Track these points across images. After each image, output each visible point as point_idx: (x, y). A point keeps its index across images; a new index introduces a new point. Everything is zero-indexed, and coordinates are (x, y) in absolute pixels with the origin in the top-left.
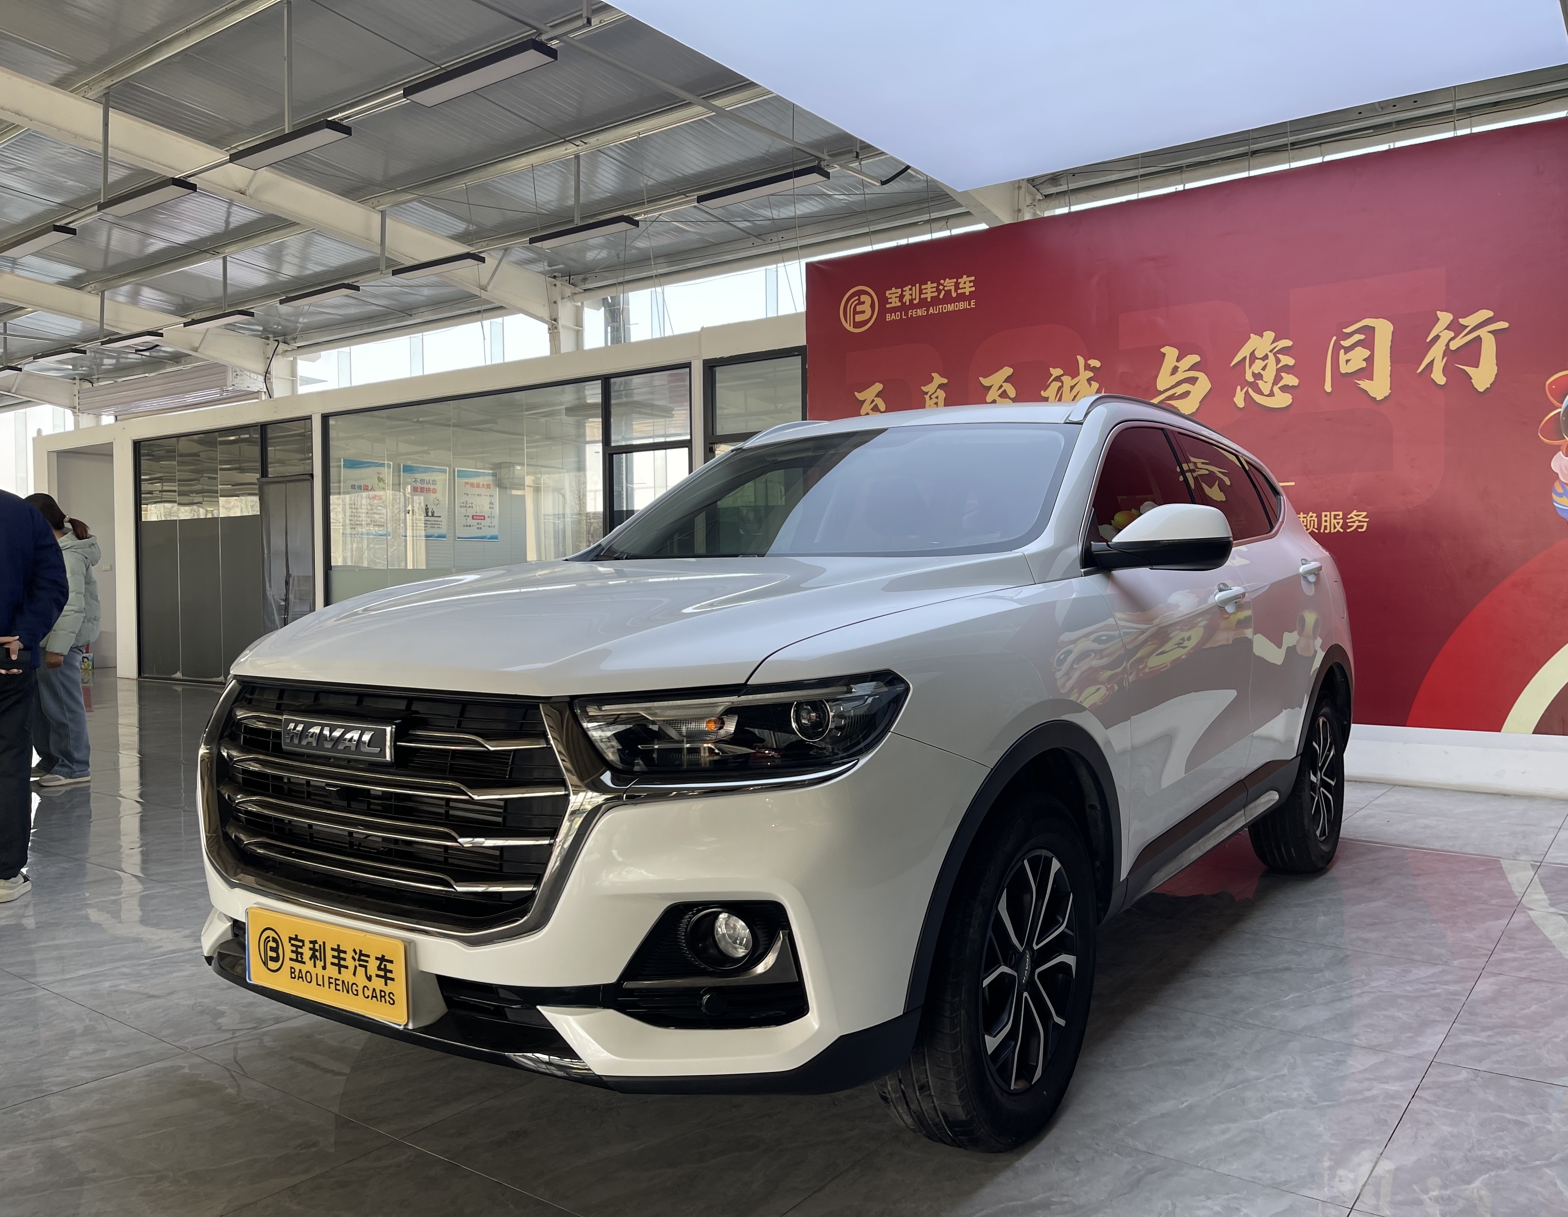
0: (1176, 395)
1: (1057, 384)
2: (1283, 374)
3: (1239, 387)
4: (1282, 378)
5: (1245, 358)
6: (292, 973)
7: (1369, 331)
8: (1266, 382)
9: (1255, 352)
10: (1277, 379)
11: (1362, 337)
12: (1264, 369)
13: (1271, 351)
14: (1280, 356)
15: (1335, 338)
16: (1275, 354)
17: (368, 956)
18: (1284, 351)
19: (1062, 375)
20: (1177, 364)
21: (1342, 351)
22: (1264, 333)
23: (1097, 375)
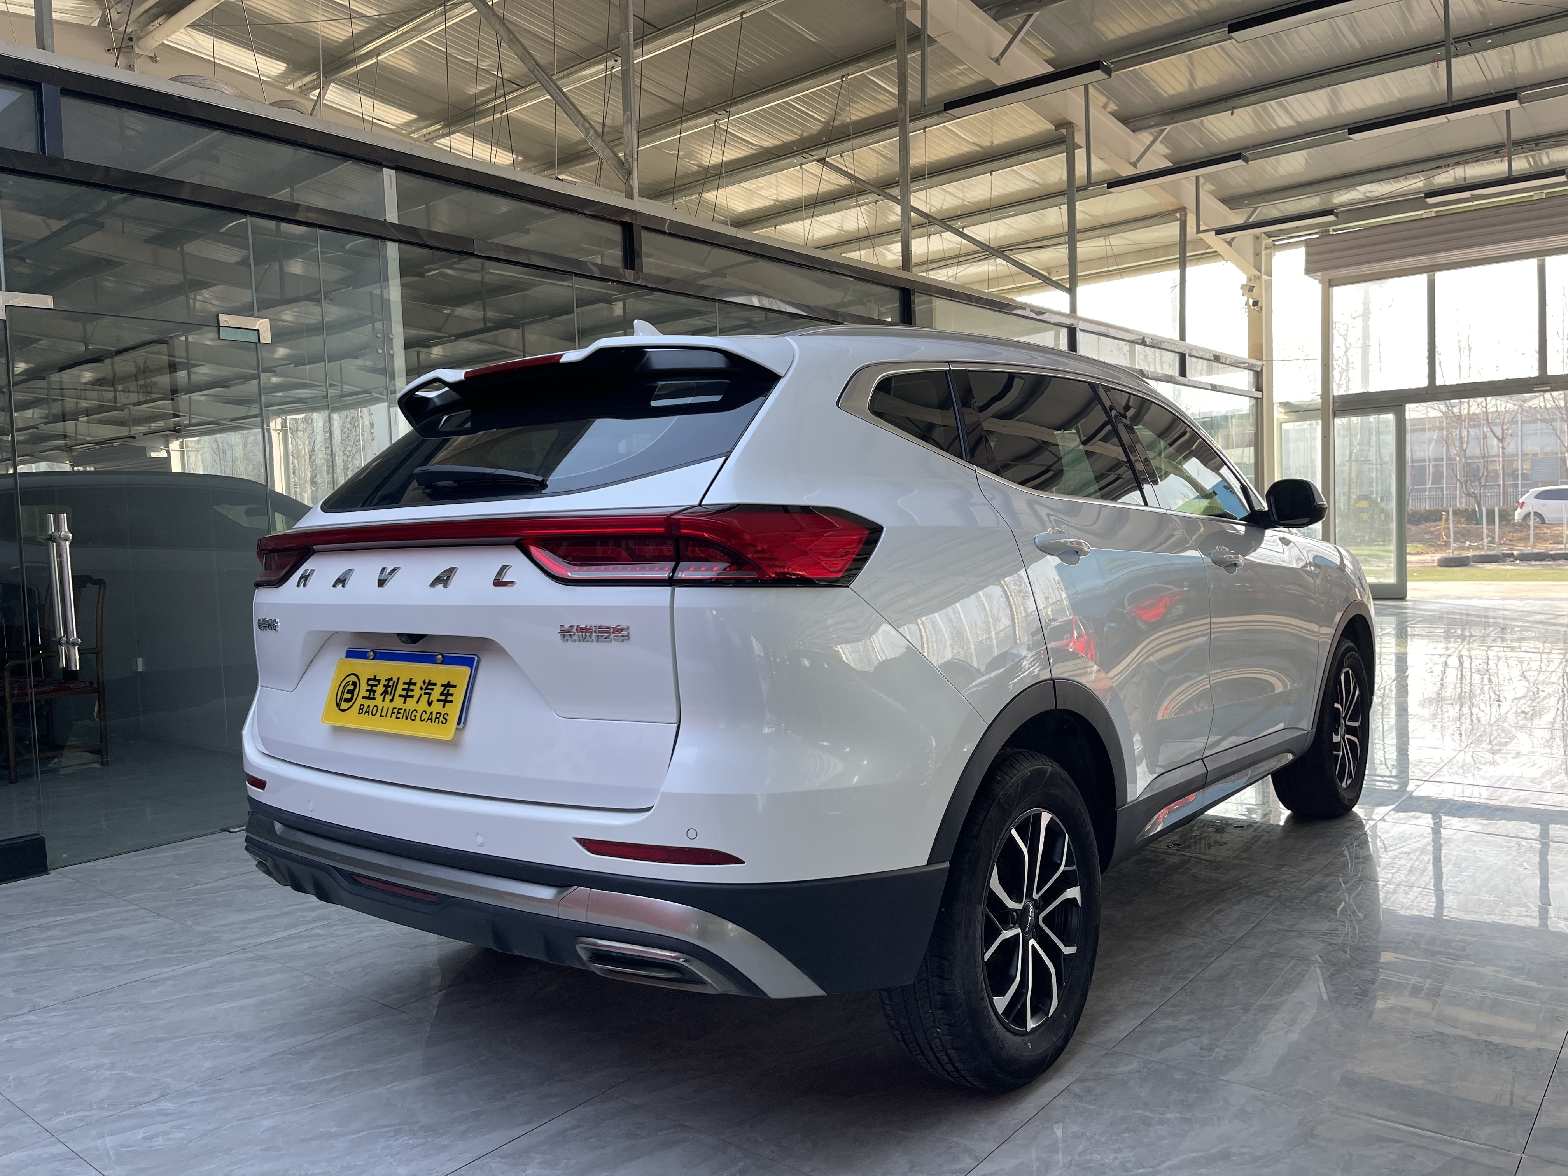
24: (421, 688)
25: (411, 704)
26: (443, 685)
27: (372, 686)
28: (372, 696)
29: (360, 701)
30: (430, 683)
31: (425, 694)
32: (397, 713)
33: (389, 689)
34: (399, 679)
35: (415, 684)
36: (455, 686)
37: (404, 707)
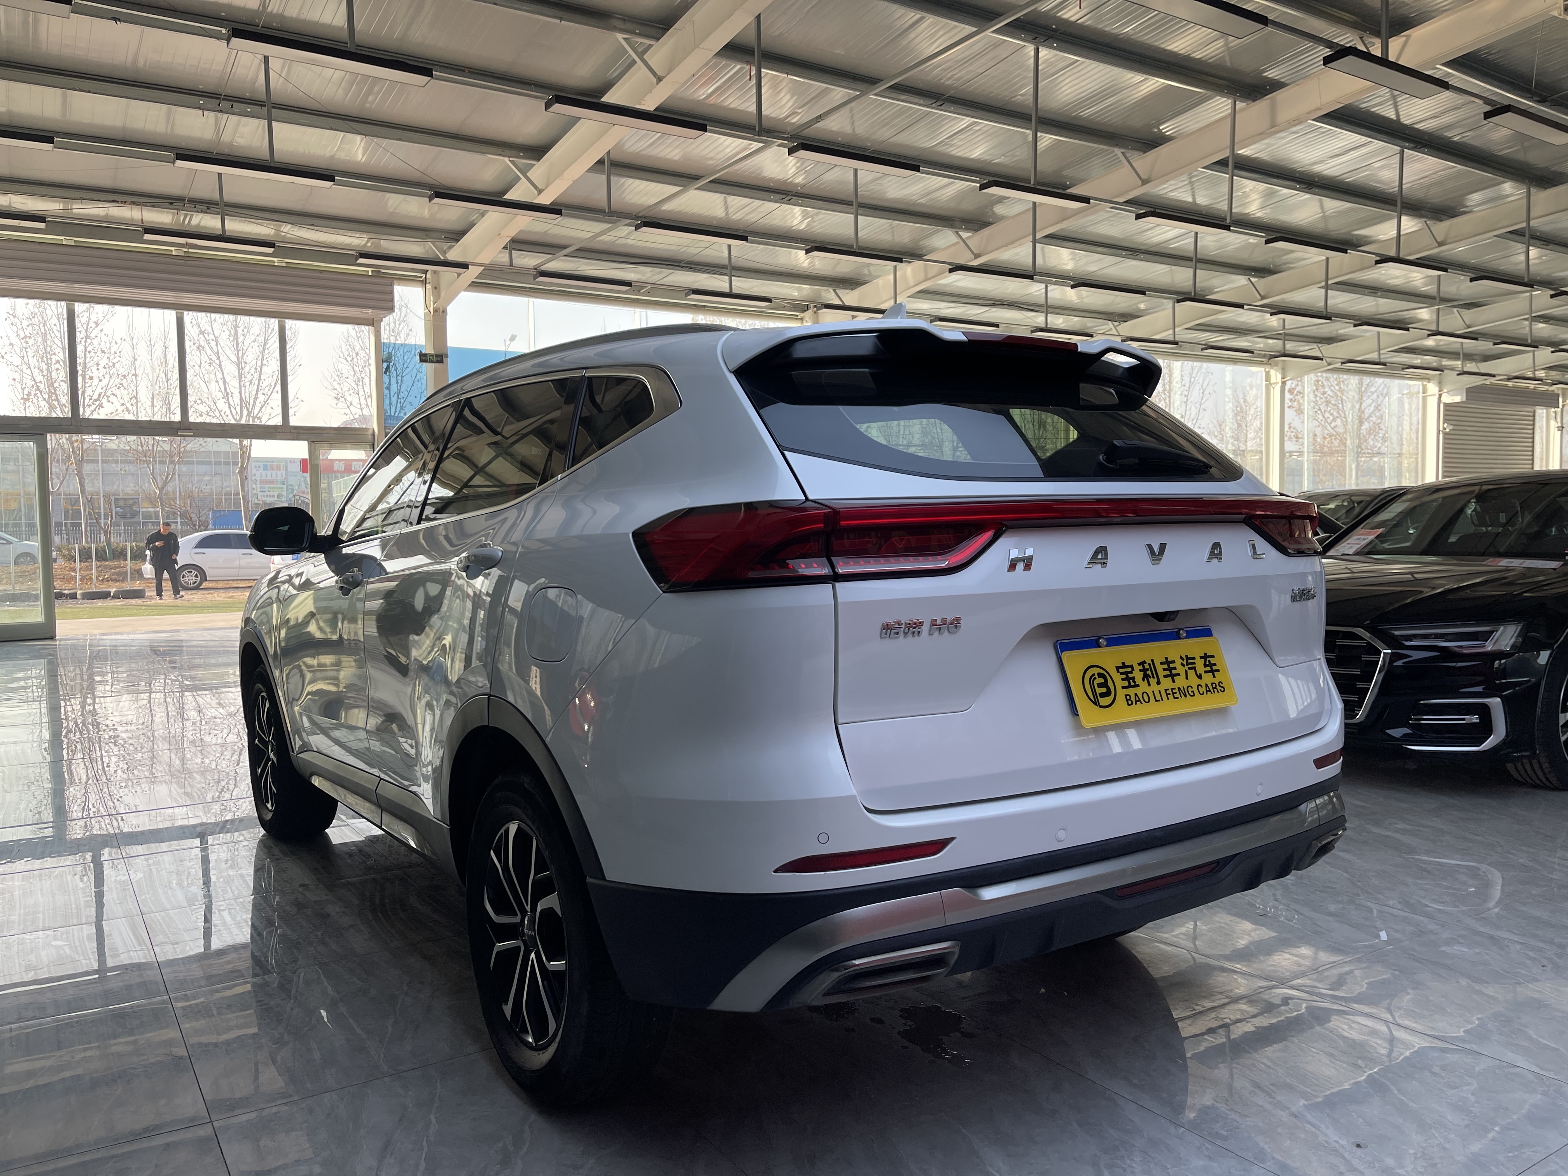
24: (1182, 665)
25: (1181, 682)
26: (1201, 658)
27: (1127, 673)
28: (1132, 684)
29: (1121, 693)
30: (1188, 658)
31: (1190, 669)
32: (1171, 693)
33: (1149, 672)
34: (1152, 660)
35: (1174, 662)
36: (1213, 656)
37: (1176, 686)
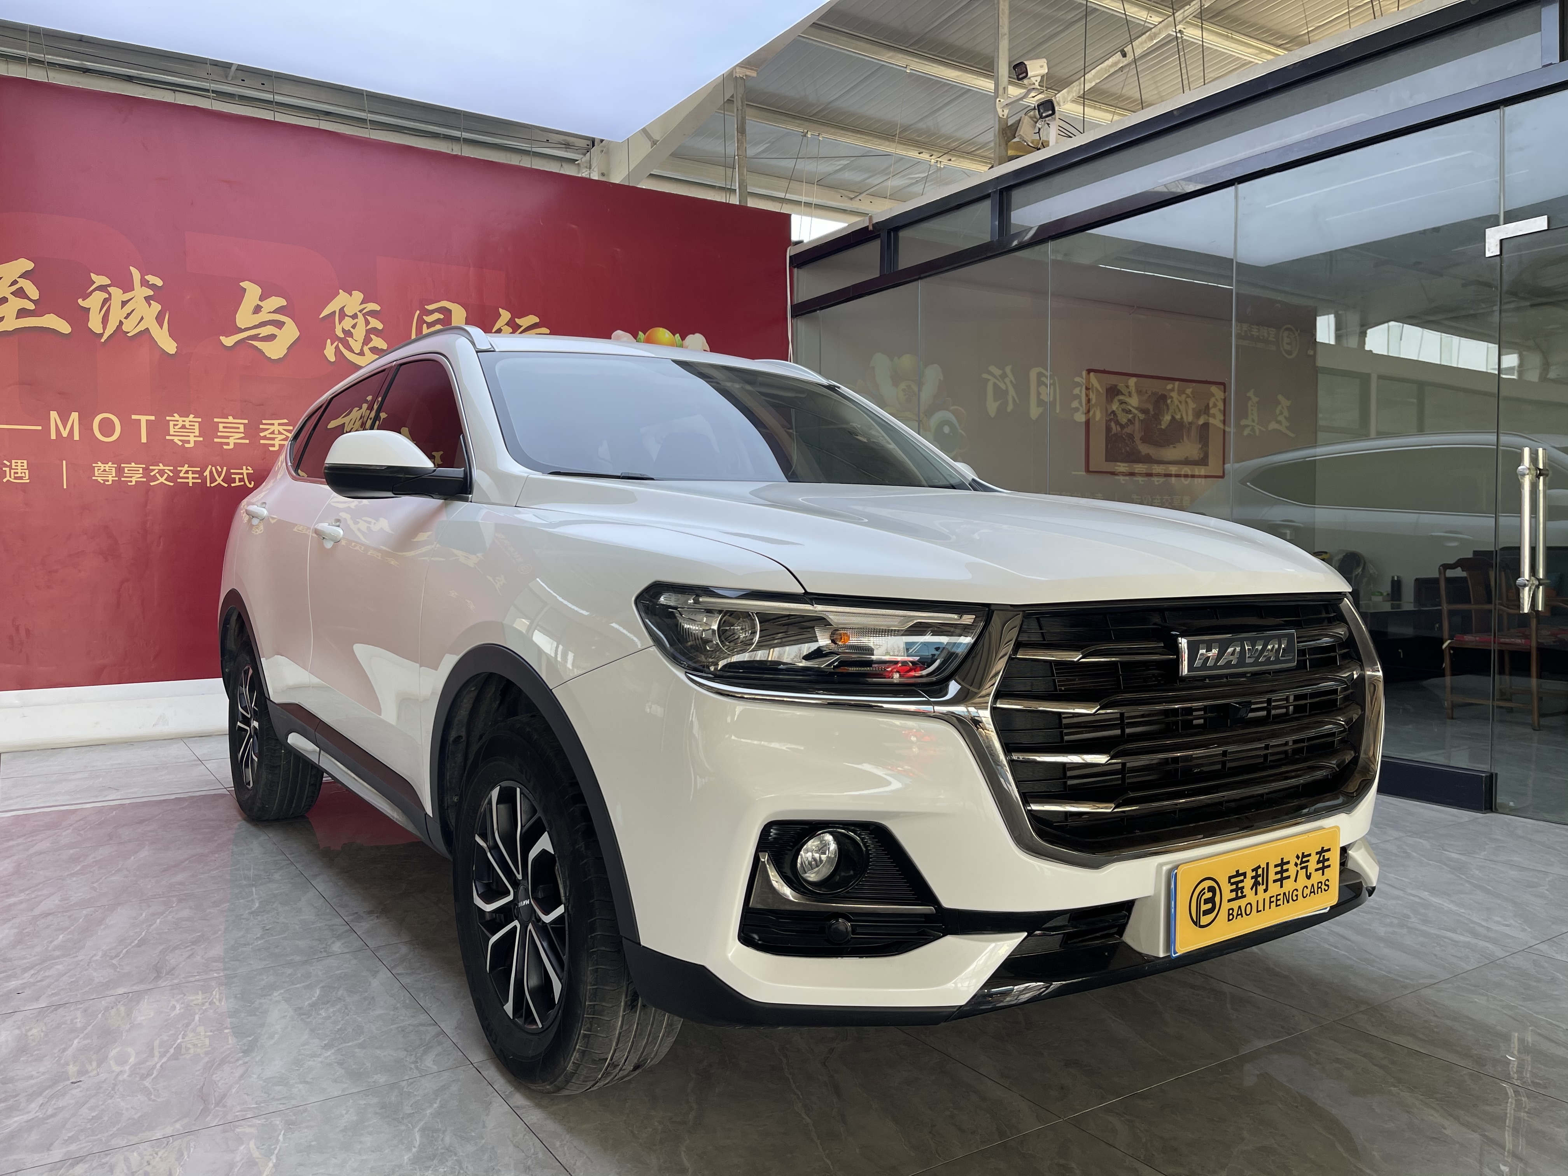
0: (260, 336)
1: (99, 296)
2: (372, 336)
3: (329, 341)
4: (372, 340)
5: (334, 312)
6: (1229, 915)
7: (447, 312)
8: (356, 341)
9: (345, 309)
10: (367, 340)
11: (442, 316)
12: (354, 327)
13: (360, 311)
14: (369, 318)
15: (418, 312)
16: (364, 315)
17: (1309, 855)
18: (372, 313)
19: (109, 286)
20: (260, 303)
21: (425, 325)
22: (353, 292)
23: (157, 296)
